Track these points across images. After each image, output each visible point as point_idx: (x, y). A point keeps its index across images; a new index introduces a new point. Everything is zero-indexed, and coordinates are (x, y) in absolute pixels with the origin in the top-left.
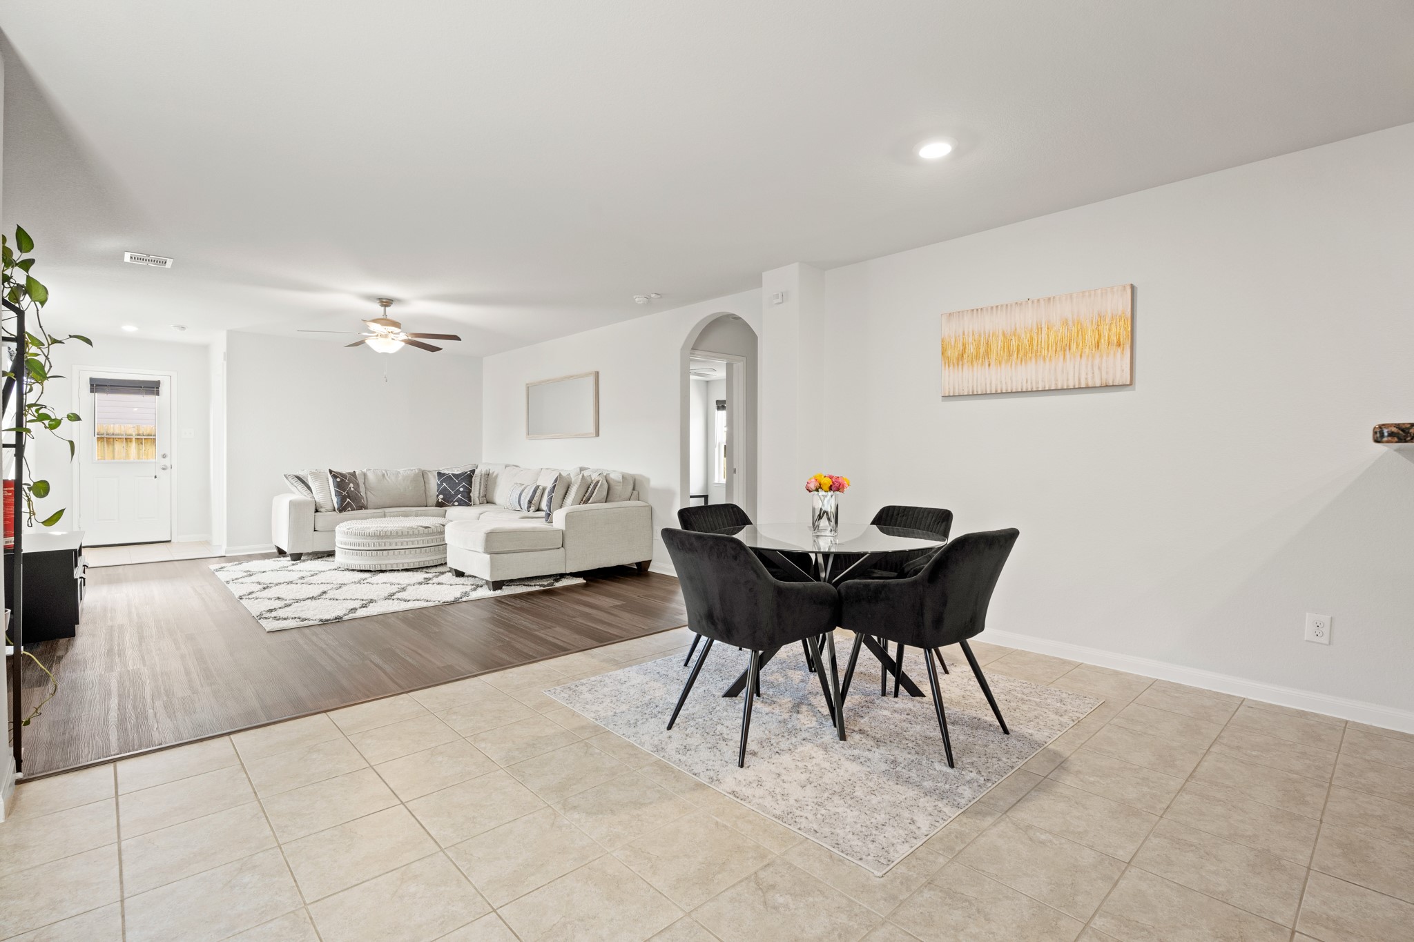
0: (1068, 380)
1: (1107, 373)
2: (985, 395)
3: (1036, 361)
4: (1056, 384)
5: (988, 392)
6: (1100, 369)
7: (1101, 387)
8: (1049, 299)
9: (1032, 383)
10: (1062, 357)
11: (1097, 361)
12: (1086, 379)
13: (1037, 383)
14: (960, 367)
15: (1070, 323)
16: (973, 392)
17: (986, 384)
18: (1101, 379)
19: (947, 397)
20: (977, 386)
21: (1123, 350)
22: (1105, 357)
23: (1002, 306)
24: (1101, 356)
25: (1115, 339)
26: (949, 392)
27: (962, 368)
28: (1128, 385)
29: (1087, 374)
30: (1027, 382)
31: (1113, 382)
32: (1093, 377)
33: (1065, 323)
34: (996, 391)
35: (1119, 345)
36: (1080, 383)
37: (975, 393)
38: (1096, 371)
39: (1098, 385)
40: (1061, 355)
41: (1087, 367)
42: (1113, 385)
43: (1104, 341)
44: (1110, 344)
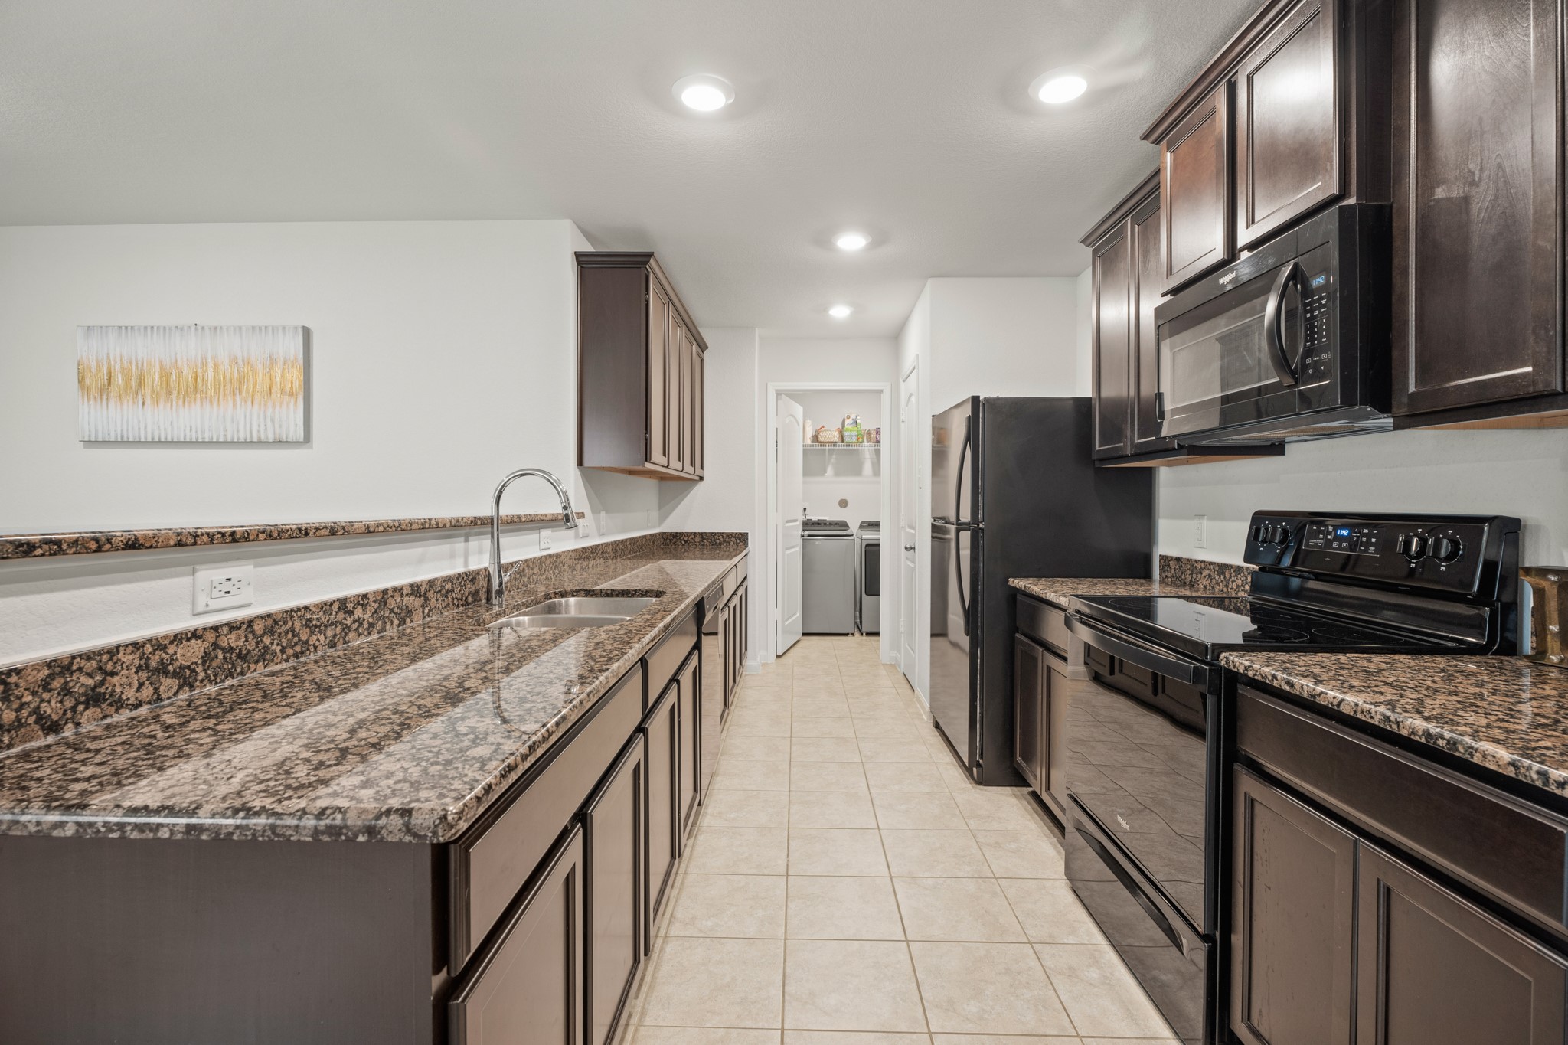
0: (238, 431)
1: (280, 426)
2: (138, 443)
3: (202, 405)
4: (225, 435)
5: (143, 440)
6: (273, 421)
7: (274, 442)
8: (216, 328)
9: (196, 432)
10: (231, 402)
11: (270, 411)
12: (259, 431)
13: (203, 432)
14: (104, 402)
15: (240, 362)
16: (122, 437)
17: (139, 429)
18: (274, 433)
19: (90, 443)
20: (128, 430)
21: (296, 401)
22: (277, 408)
23: (158, 327)
24: (274, 406)
25: (287, 388)
26: (90, 436)
27: (107, 404)
28: (301, 442)
29: (259, 426)
30: (191, 429)
31: (287, 438)
32: (266, 430)
33: (234, 361)
34: (153, 439)
35: (292, 395)
36: (251, 436)
37: (125, 440)
38: (269, 420)
39: (271, 441)
40: (230, 398)
41: (259, 416)
42: (287, 442)
43: (276, 388)
44: (282, 392)
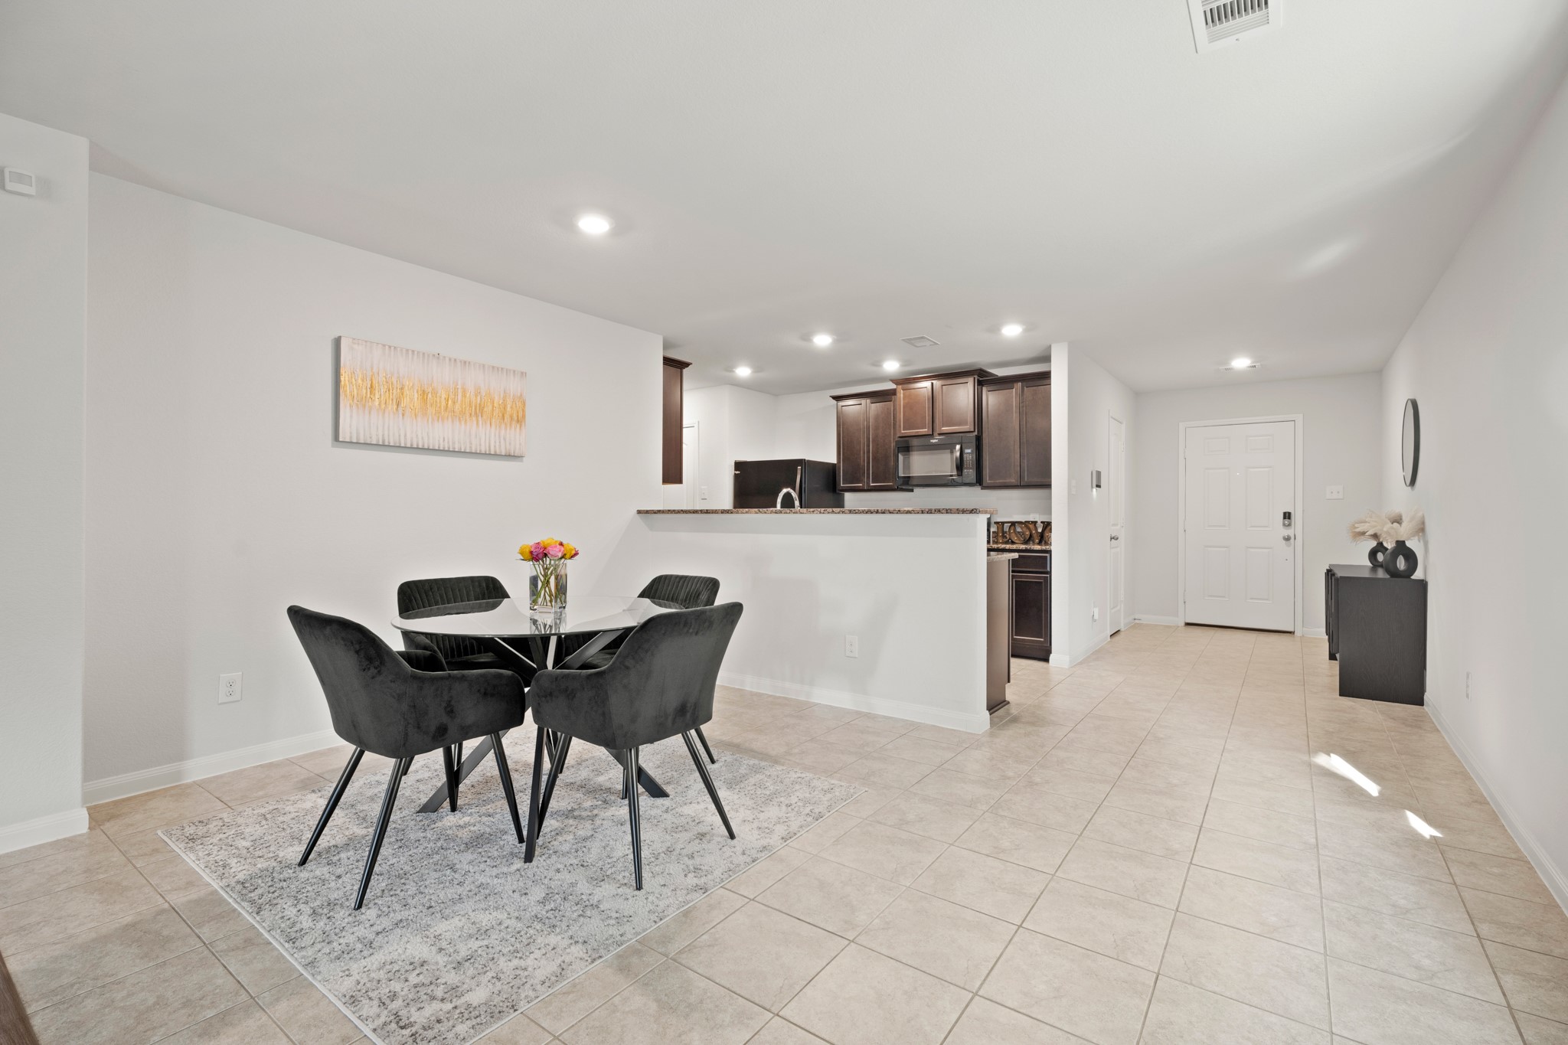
0: (480, 445)
1: (510, 444)
2: (398, 448)
3: (453, 421)
4: (471, 447)
5: (403, 445)
6: (505, 439)
7: (505, 456)
8: (465, 362)
9: (448, 442)
10: (475, 423)
11: (503, 432)
12: (495, 446)
13: (454, 443)
14: (367, 409)
15: (482, 391)
16: (384, 441)
17: (400, 436)
18: (506, 449)
19: (345, 443)
20: (389, 436)
21: (521, 427)
22: (508, 429)
23: (418, 352)
24: (506, 429)
25: (515, 416)
26: (351, 437)
27: (370, 412)
28: (523, 457)
29: (495, 442)
30: (444, 440)
31: (513, 453)
32: (500, 446)
34: (412, 445)
35: (518, 421)
36: (490, 450)
37: (387, 444)
38: (502, 441)
40: (474, 419)
41: (495, 435)
42: (514, 456)
43: (507, 417)
44: (511, 417)
